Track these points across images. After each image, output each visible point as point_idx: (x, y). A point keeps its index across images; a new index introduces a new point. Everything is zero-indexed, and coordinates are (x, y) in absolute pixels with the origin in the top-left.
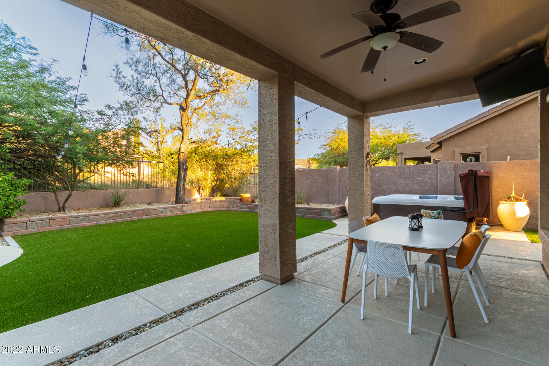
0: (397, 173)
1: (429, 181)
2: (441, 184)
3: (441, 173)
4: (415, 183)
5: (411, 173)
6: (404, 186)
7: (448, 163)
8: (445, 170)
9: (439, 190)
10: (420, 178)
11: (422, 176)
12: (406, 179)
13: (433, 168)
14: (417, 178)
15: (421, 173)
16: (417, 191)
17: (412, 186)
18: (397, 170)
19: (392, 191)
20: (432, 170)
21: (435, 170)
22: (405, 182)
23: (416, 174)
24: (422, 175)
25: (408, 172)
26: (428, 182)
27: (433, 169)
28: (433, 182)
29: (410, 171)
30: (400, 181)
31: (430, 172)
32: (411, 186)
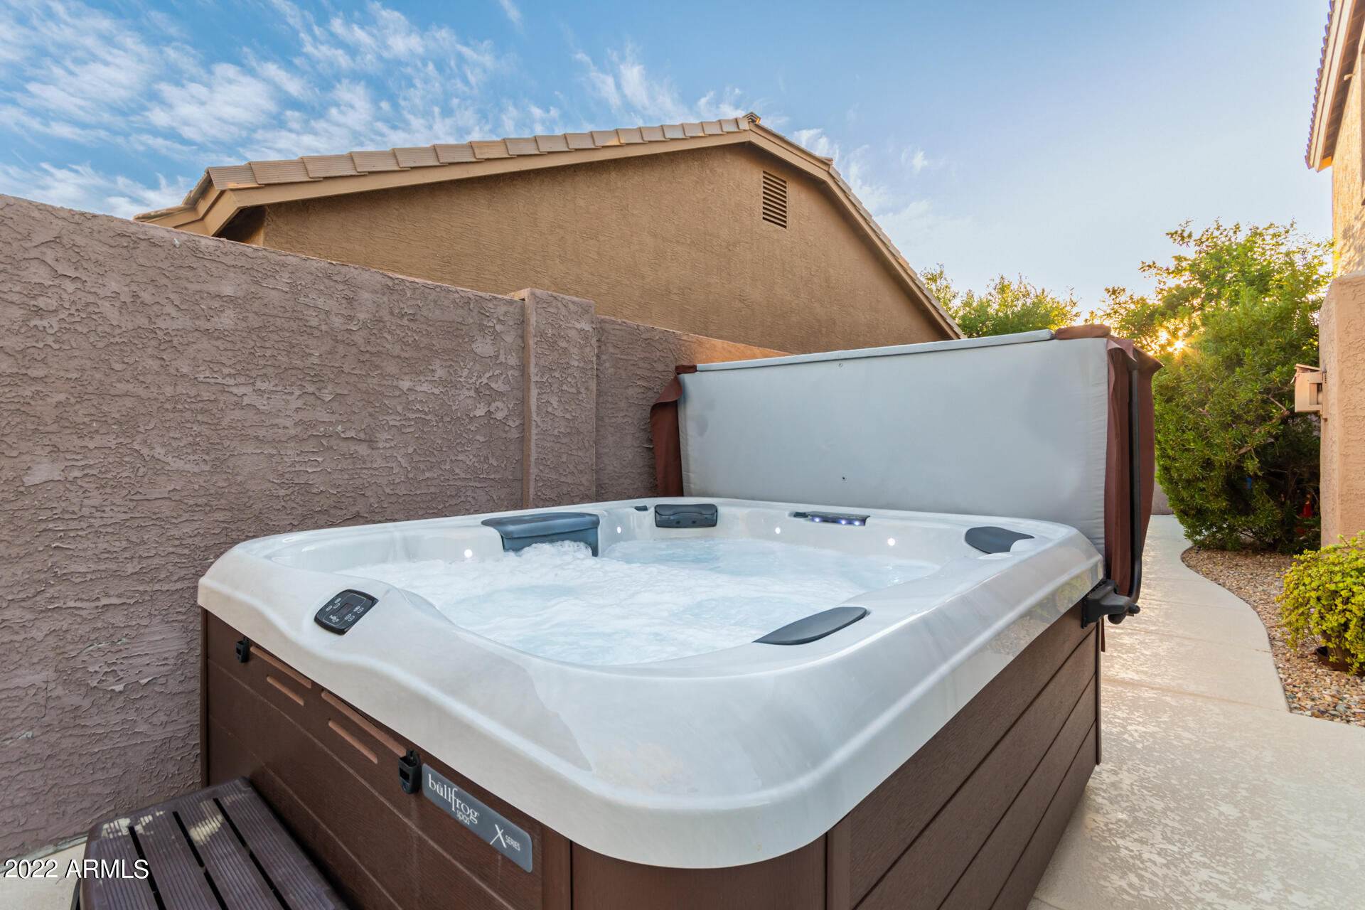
0: (227, 320)
1: (480, 411)
2: (544, 432)
3: (542, 362)
4: (393, 420)
5: (358, 338)
6: (291, 452)
7: (572, 307)
8: (564, 344)
9: (534, 471)
10: (425, 388)
11: (440, 373)
12: (319, 380)
13: (499, 321)
14: (406, 384)
15: (430, 347)
16: (402, 491)
17: (363, 450)
18: (228, 290)
19: (166, 509)
20: (496, 336)
21: (509, 338)
22: (307, 416)
23: (397, 350)
24: (437, 364)
25: (337, 322)
26: (472, 419)
27: (498, 328)
28: (499, 416)
29: (350, 318)
30: (261, 403)
31: (483, 347)
32: (353, 447)
